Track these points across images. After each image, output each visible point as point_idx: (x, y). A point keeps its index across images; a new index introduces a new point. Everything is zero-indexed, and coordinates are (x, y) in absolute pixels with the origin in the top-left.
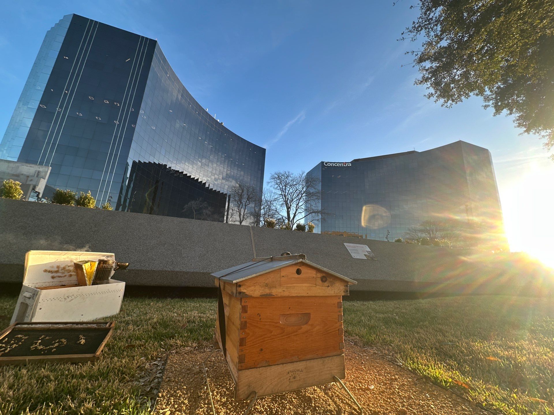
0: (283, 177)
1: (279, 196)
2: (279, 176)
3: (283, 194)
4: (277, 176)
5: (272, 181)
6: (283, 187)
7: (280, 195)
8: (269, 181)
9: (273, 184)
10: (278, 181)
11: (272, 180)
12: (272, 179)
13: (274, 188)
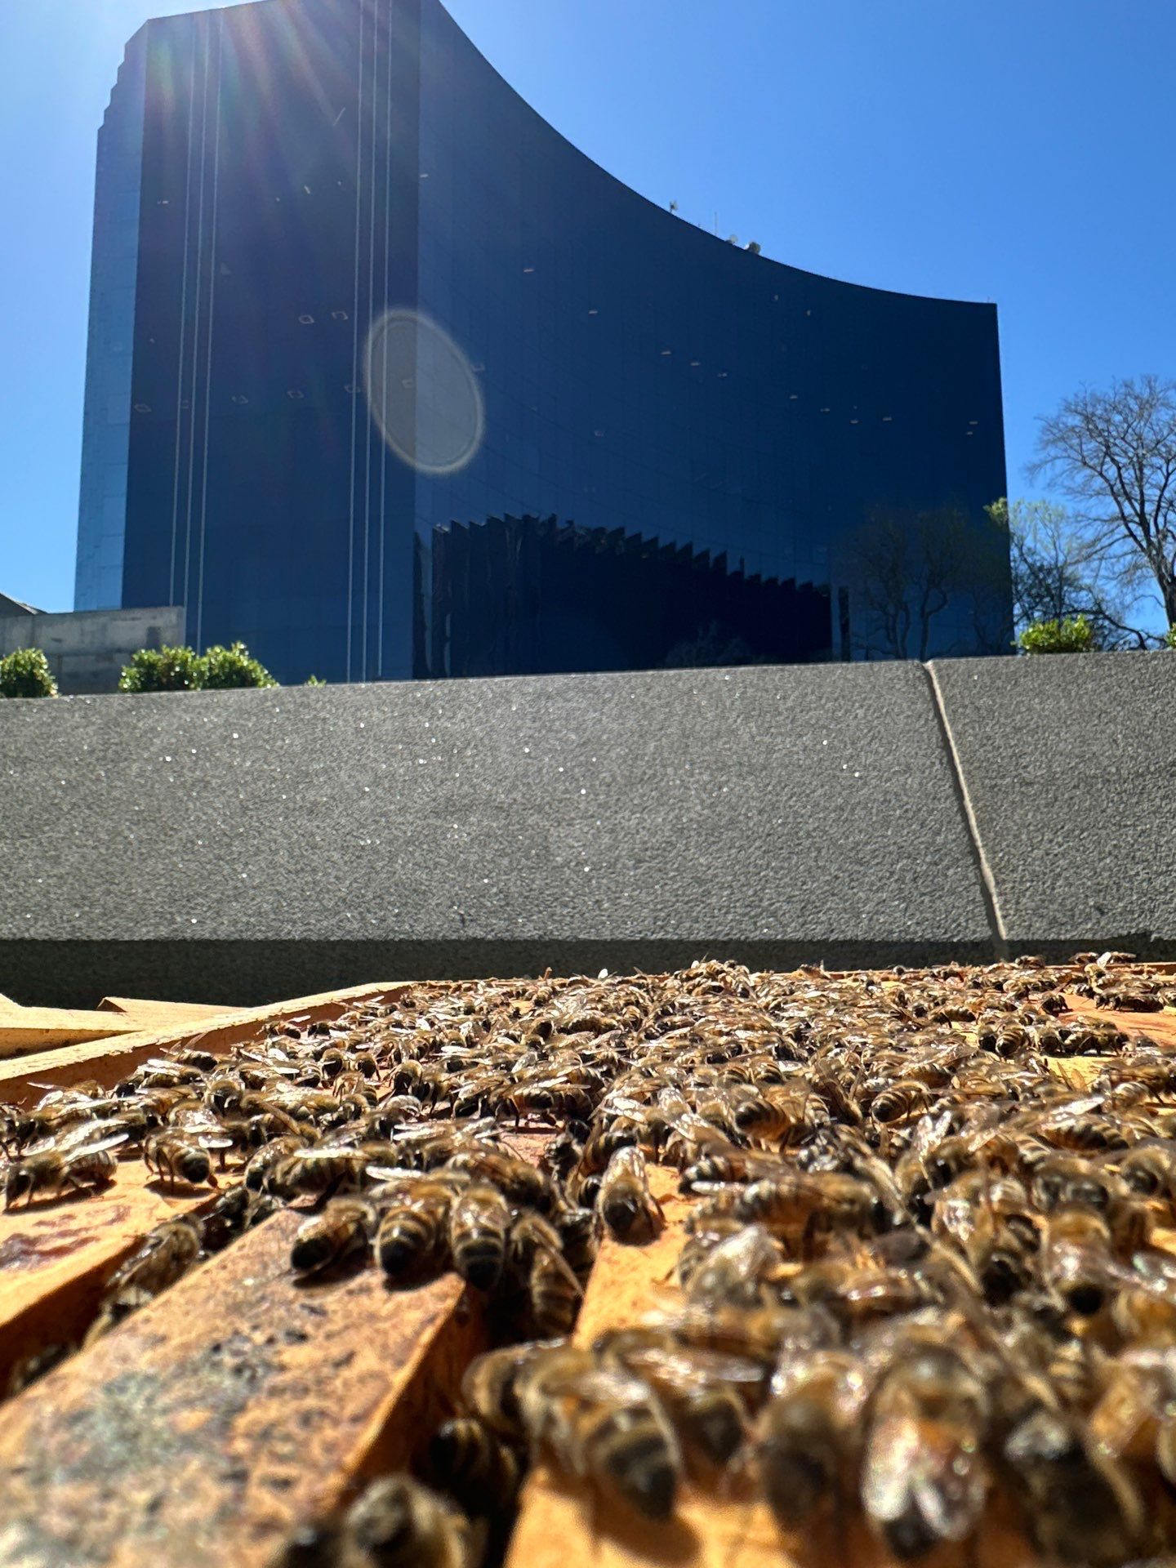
0: (1118, 418)
1: (1106, 528)
2: (1088, 419)
3: (1128, 510)
4: (1076, 421)
5: (1053, 453)
6: (1125, 475)
7: (1113, 520)
8: (1036, 459)
9: (1058, 470)
10: (1091, 446)
11: (1052, 451)
12: (1048, 443)
13: (1070, 491)
